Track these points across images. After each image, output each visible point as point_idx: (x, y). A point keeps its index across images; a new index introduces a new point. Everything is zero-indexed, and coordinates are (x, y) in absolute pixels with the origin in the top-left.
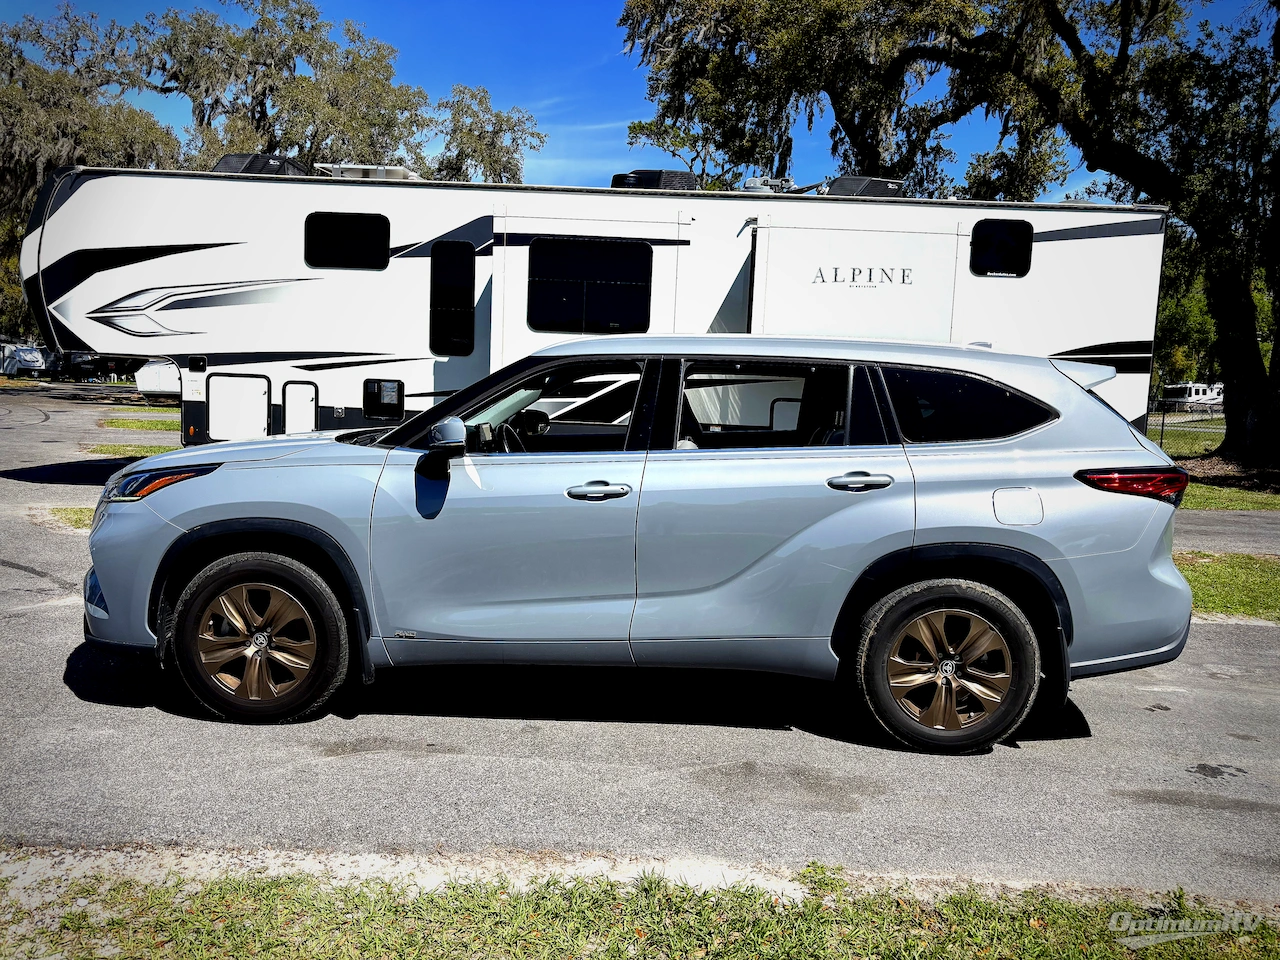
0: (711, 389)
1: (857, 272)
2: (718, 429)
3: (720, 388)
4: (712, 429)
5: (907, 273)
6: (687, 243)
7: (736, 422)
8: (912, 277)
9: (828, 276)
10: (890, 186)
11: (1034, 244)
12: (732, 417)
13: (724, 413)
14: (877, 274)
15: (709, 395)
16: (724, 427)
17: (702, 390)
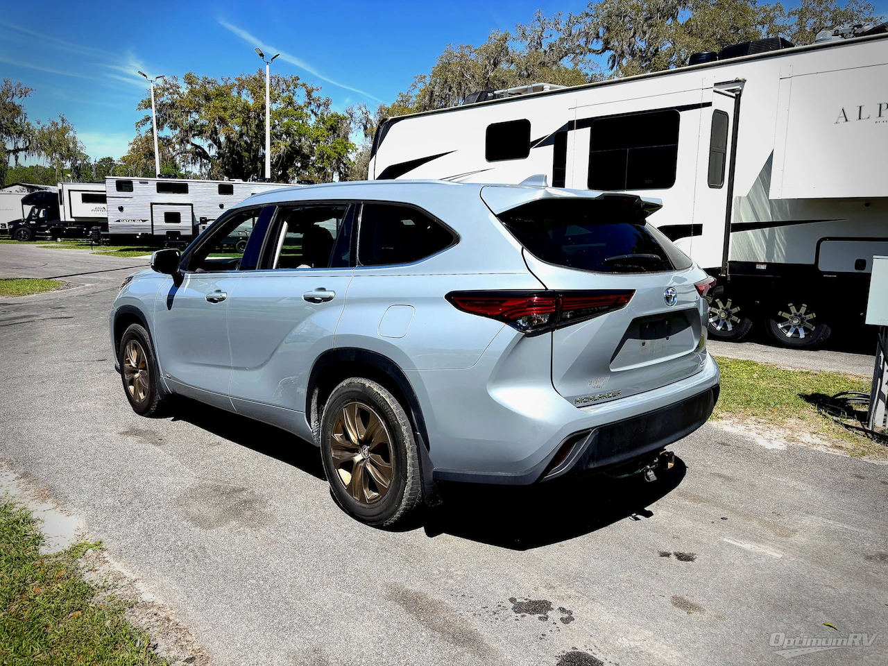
0: (758, 231)
1: (884, 107)
2: (763, 267)
3: (767, 230)
4: (758, 267)
7: (782, 261)
12: (778, 256)
13: (770, 252)
15: (756, 236)
16: (769, 265)
17: (749, 232)
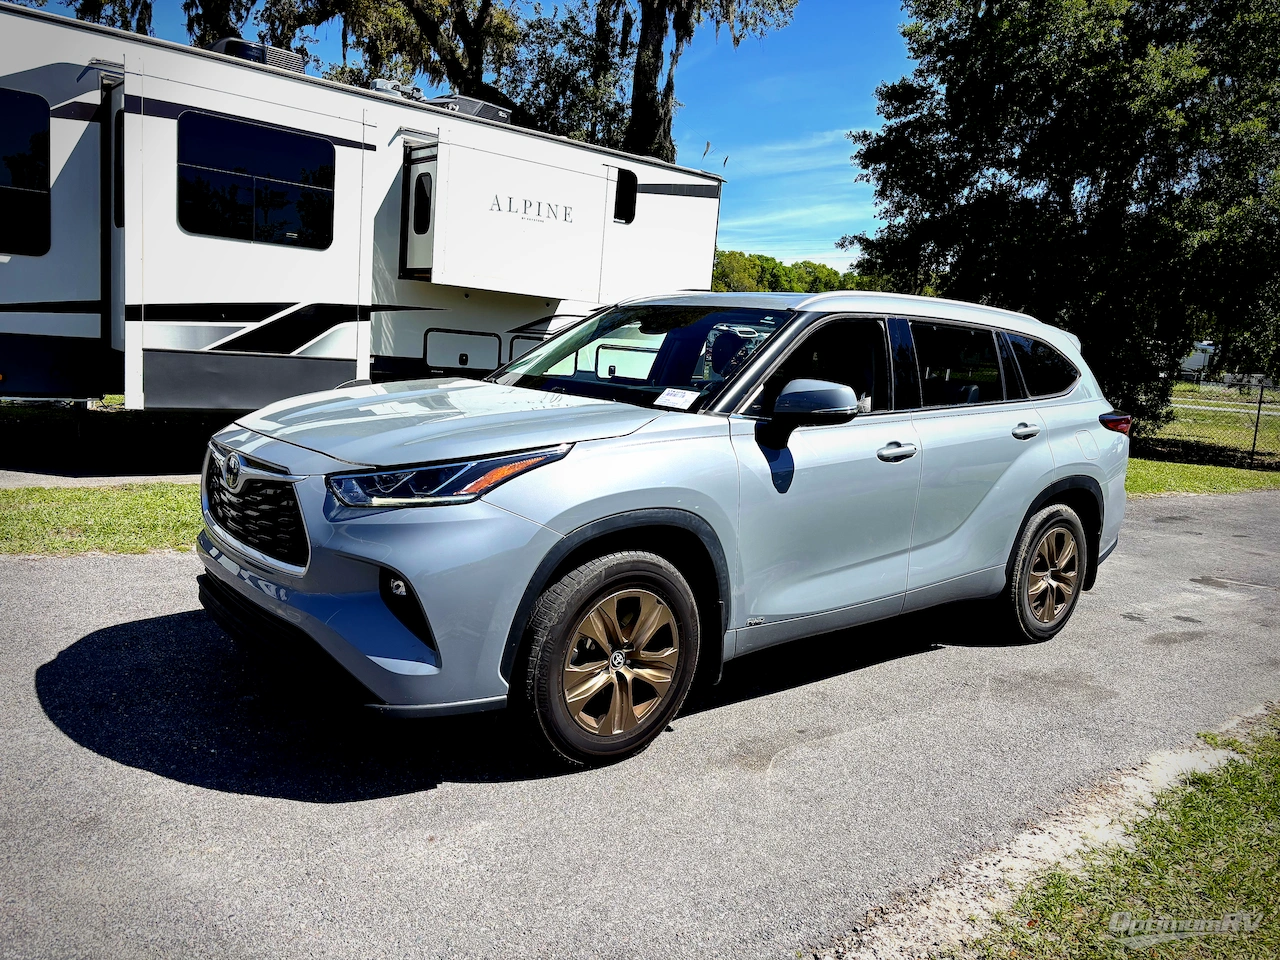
1: (528, 204)
5: (568, 210)
6: (372, 148)
7: (392, 353)
8: (573, 215)
9: (504, 205)
10: (501, 114)
11: (638, 195)
14: (544, 208)
